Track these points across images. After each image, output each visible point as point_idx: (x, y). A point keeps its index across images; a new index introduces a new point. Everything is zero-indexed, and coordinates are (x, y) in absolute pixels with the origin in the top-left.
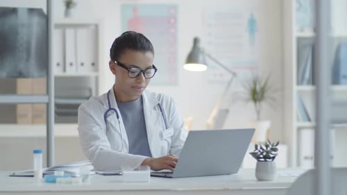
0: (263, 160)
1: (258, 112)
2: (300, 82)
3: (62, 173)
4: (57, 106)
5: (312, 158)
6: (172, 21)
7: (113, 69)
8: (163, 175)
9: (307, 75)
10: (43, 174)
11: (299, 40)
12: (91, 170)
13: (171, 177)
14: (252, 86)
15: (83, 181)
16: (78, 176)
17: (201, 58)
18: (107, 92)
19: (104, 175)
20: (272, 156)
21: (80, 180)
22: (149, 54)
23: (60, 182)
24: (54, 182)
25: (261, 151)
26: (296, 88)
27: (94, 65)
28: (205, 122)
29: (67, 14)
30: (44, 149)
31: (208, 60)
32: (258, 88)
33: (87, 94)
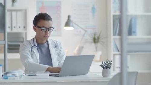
0: (105, 68)
1: (96, 48)
2: (114, 35)
3: (11, 75)
4: (9, 45)
5: (120, 68)
6: (59, 8)
7: (35, 29)
8: (55, 75)
9: (117, 32)
10: (3, 75)
11: (114, 16)
12: (24, 73)
13: (58, 76)
14: (94, 36)
15: (20, 78)
16: (18, 76)
17: (71, 24)
18: (33, 38)
19: (29, 75)
20: (109, 66)
21: (19, 78)
22: (50, 22)
23: (10, 79)
24: (7, 78)
25: (105, 64)
26: (112, 37)
27: (25, 27)
28: (73, 52)
29: (13, 5)
30: (3, 64)
31: (74, 25)
32: (96, 37)
33: (22, 40)
